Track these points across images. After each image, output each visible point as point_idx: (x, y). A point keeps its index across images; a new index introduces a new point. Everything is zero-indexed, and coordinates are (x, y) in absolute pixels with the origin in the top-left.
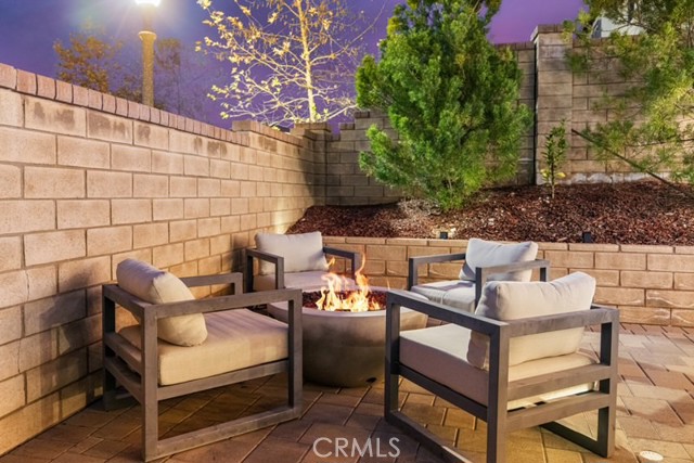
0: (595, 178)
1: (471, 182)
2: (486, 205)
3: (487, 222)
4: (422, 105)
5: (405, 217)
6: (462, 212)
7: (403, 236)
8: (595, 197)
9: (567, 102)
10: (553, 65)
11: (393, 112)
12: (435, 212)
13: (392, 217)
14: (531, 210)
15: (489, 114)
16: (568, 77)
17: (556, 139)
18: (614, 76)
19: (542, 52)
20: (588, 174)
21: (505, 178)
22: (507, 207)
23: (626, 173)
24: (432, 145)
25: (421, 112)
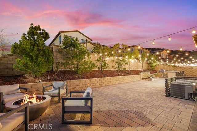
0: (62, 70)
1: (43, 71)
2: (46, 75)
3: (47, 78)
4: (33, 56)
5: (27, 78)
6: (41, 77)
7: (29, 83)
8: (64, 73)
9: (58, 58)
10: (56, 51)
11: (25, 56)
12: (34, 77)
13: (23, 79)
14: (55, 75)
15: (48, 59)
16: (58, 54)
17: (58, 64)
18: (65, 55)
19: (54, 49)
20: (61, 69)
21: (49, 70)
22: (50, 75)
23: (67, 69)
24: (36, 64)
25: (33, 57)
